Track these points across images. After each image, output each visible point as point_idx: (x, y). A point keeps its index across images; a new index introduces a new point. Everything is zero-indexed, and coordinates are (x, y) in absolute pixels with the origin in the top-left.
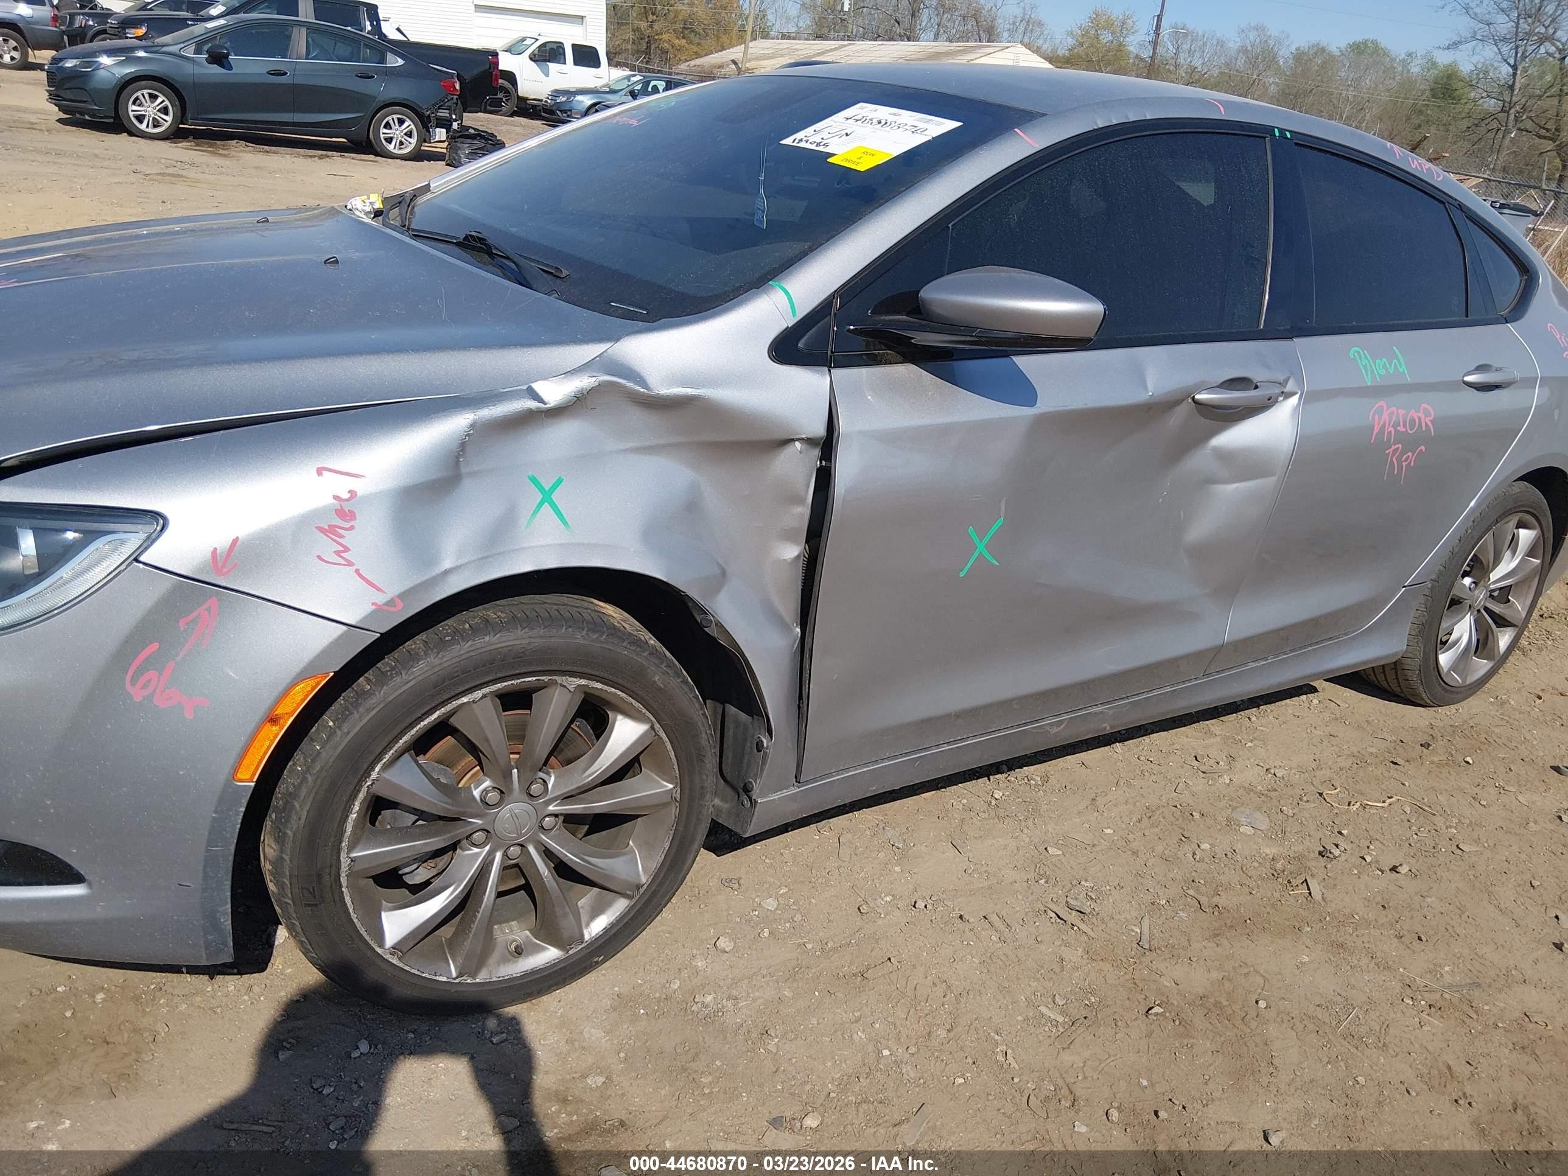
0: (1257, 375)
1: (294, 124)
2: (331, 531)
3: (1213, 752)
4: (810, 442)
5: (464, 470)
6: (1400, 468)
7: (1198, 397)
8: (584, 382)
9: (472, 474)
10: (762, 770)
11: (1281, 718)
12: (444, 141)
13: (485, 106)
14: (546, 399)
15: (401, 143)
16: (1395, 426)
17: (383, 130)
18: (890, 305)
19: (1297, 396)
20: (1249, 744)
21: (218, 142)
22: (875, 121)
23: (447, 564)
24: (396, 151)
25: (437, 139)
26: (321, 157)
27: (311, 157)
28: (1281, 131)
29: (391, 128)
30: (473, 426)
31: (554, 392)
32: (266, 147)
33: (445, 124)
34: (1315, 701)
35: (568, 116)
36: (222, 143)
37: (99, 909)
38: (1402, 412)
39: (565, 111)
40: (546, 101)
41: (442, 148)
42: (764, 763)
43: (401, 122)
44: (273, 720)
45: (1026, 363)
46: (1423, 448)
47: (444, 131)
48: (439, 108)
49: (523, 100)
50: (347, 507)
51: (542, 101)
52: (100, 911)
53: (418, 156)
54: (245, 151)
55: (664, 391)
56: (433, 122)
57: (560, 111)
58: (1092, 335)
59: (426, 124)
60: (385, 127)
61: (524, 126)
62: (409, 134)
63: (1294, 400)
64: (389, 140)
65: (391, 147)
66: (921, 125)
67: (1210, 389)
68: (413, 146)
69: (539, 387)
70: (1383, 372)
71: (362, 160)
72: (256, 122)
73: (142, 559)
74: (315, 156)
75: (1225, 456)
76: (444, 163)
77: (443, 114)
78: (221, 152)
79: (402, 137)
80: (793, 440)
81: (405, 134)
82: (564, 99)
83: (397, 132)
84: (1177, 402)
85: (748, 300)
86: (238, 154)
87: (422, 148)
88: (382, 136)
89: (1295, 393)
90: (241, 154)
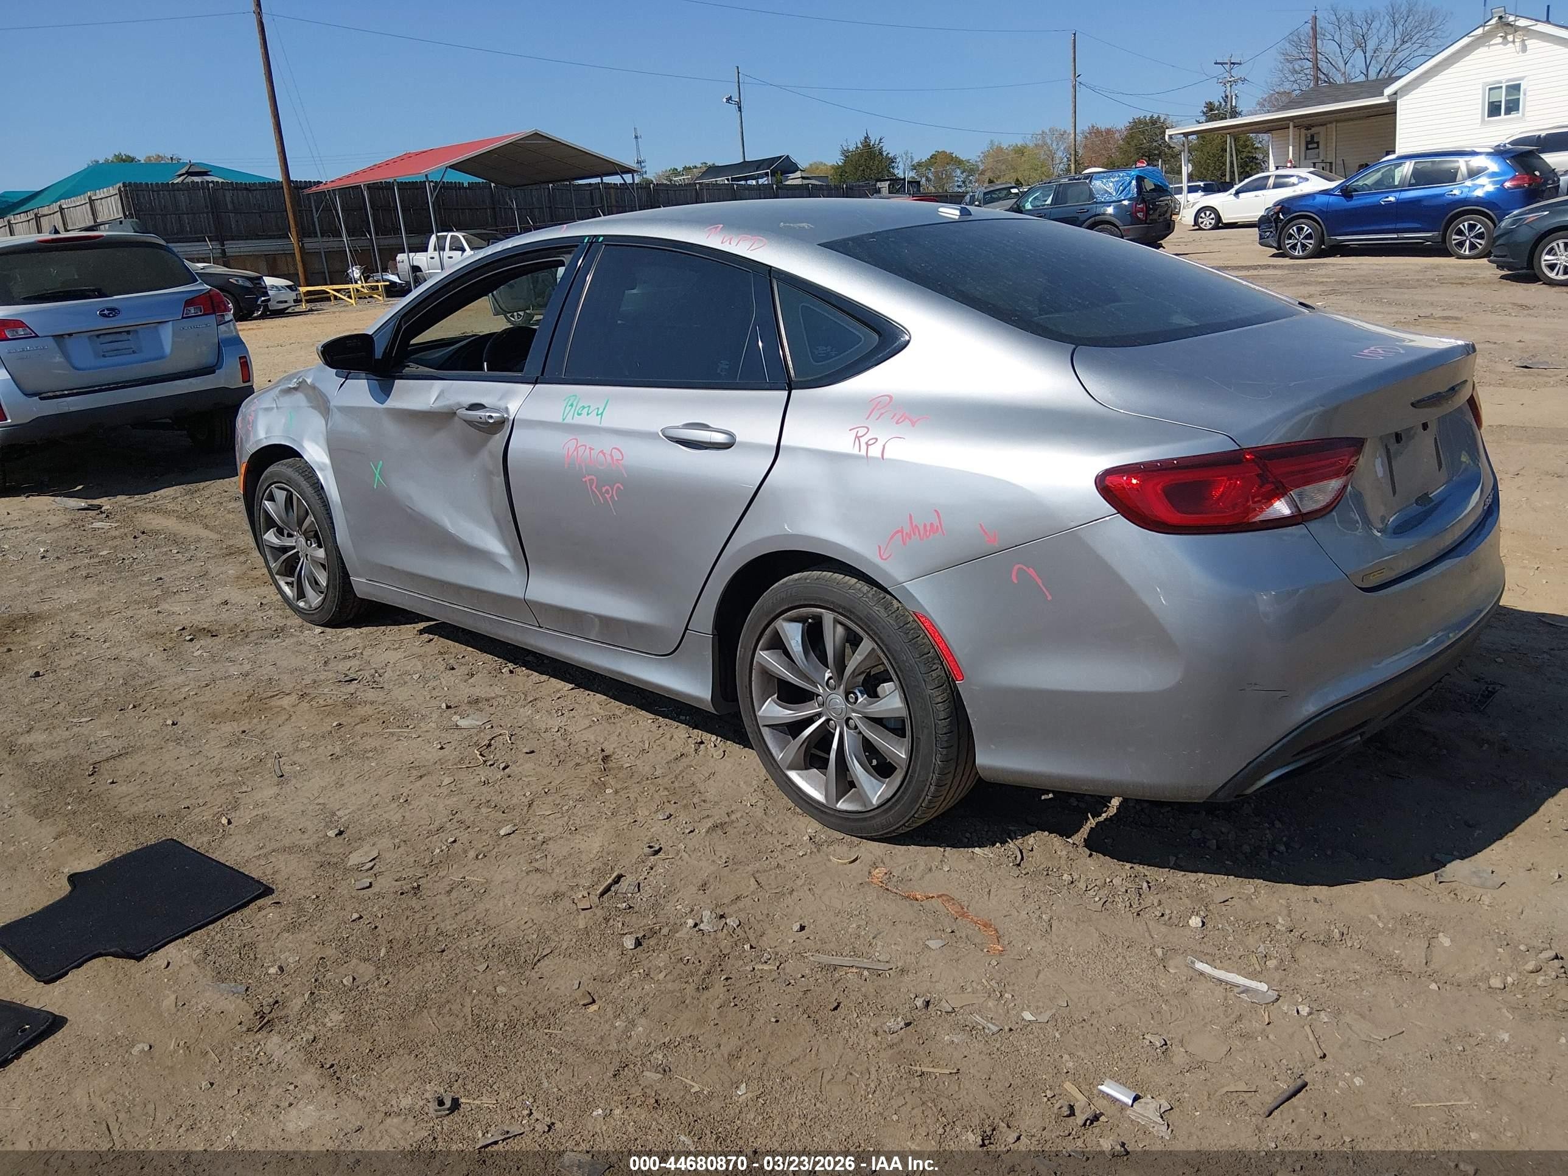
0: (488, 404)
6: (604, 497)
7: (457, 412)
9: (278, 407)
19: (510, 422)
30: (280, 390)
89: (509, 419)
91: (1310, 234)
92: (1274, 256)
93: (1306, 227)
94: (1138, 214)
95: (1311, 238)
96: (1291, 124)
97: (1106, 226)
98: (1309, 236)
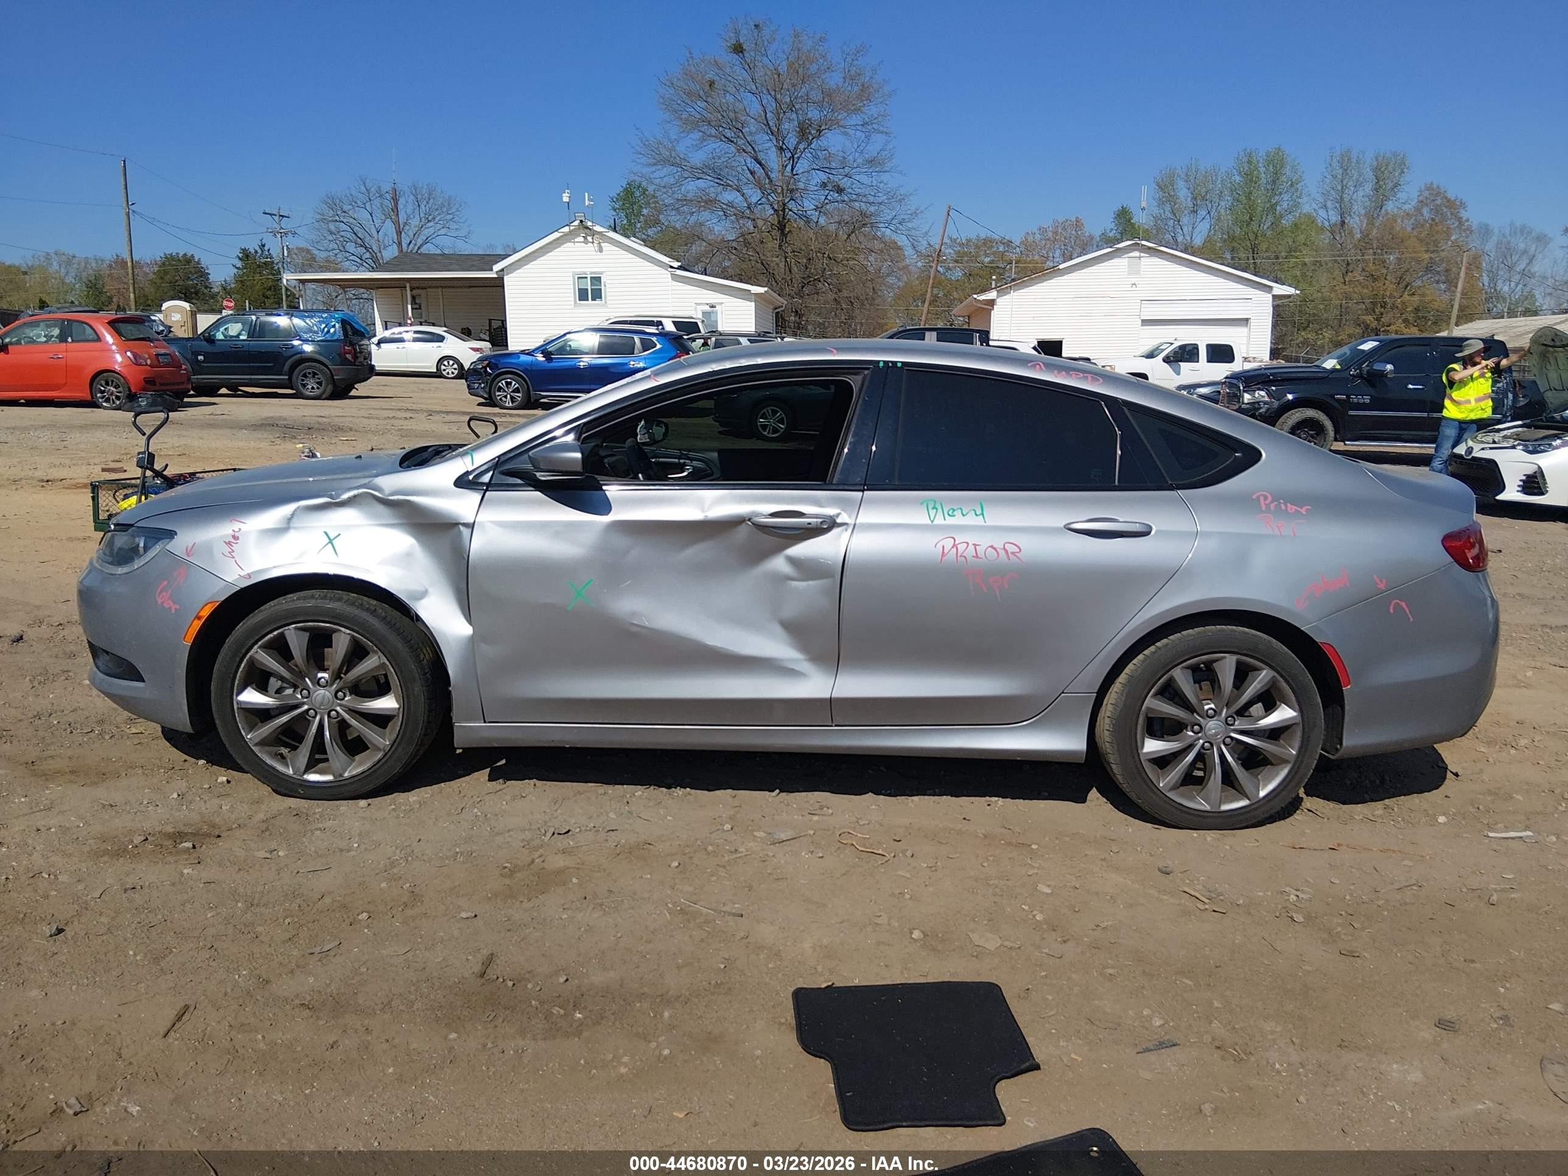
2: (229, 543)
4: (466, 525)
5: (292, 525)
6: (988, 587)
7: (752, 520)
8: (356, 491)
9: (295, 528)
10: (453, 705)
19: (849, 526)
30: (300, 507)
44: (198, 618)
50: (237, 534)
67: (762, 516)
73: (166, 548)
75: (795, 562)
80: (458, 524)
84: (737, 523)
89: (847, 524)
91: (517, 388)
92: (480, 404)
93: (514, 383)
94: (347, 356)
95: (519, 392)
96: (408, 285)
97: (314, 364)
98: (517, 390)
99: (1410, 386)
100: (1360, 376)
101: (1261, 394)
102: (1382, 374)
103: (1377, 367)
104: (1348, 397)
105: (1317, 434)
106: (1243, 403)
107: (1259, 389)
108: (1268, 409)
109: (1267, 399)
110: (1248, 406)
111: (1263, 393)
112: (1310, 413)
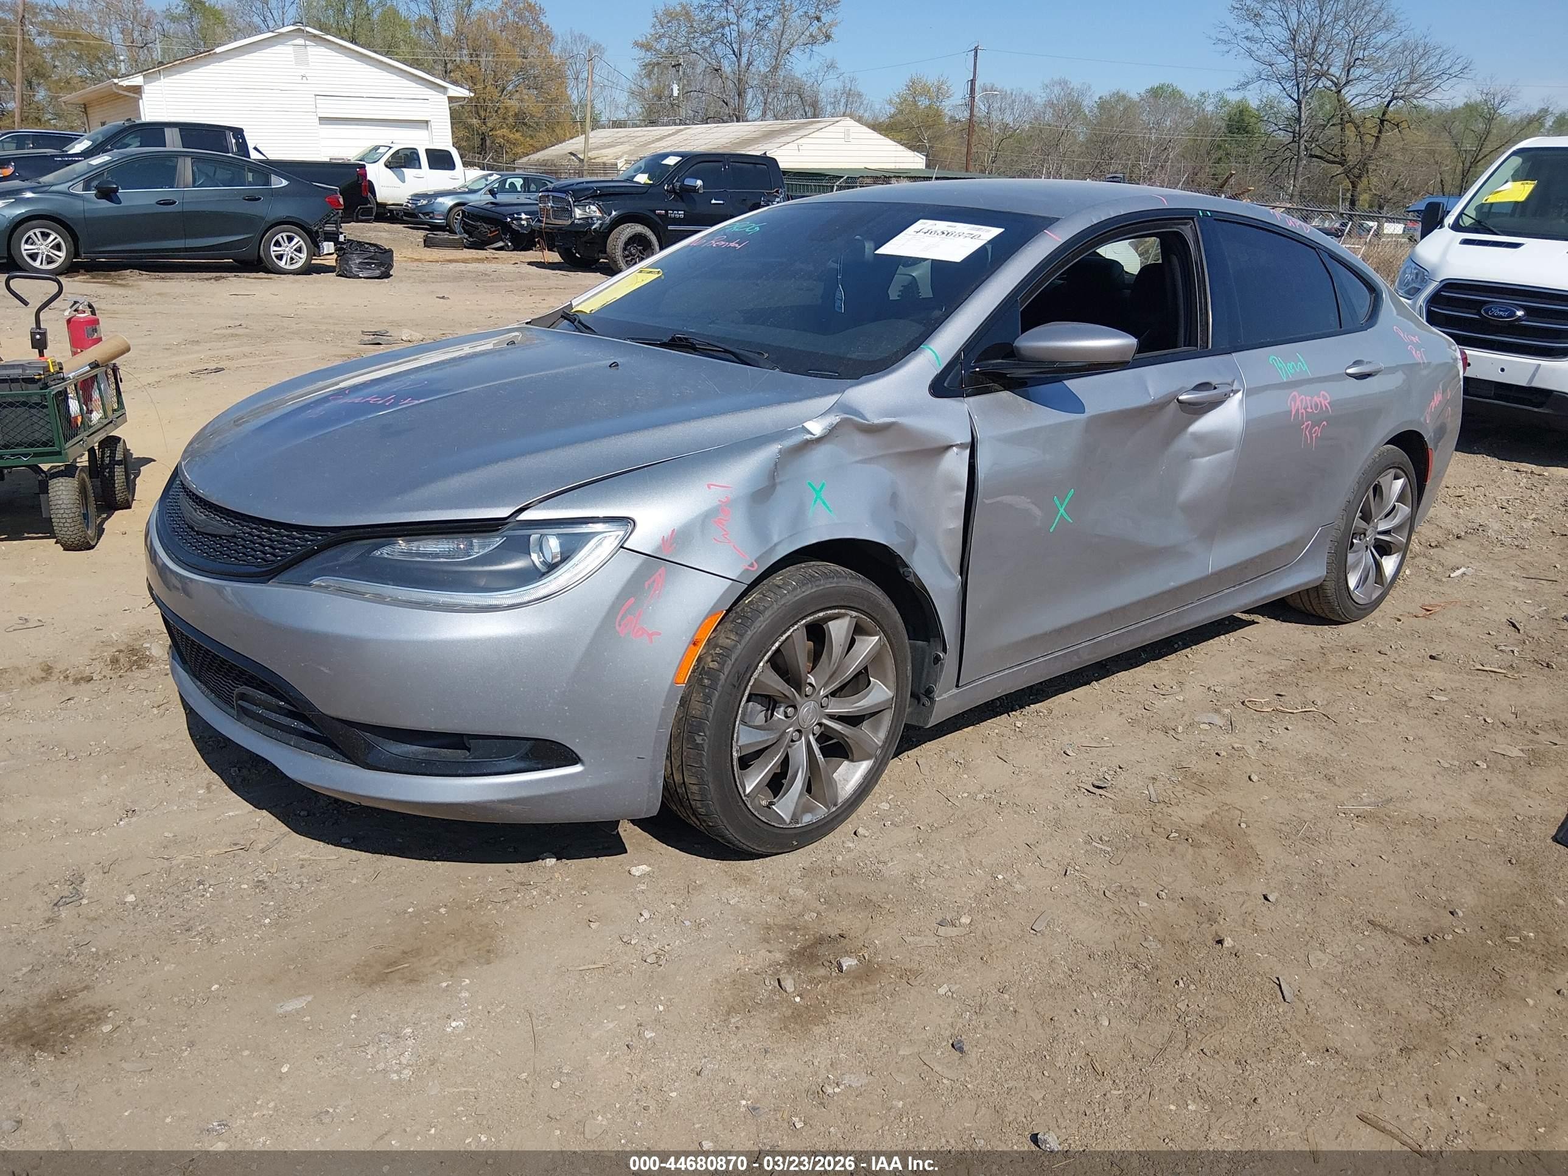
0: (1214, 381)
1: (186, 250)
2: (719, 522)
3: (1166, 681)
4: (961, 446)
5: (777, 481)
6: (1311, 437)
7: (1180, 398)
8: (834, 419)
9: (781, 483)
10: (940, 676)
11: (1210, 654)
12: (332, 254)
13: (357, 217)
14: (814, 432)
15: (292, 259)
16: (1305, 409)
17: (273, 248)
18: (987, 354)
19: (1241, 392)
20: (1191, 673)
21: (113, 273)
22: (939, 232)
23: (776, 539)
24: (288, 267)
25: (325, 252)
26: (217, 279)
27: (207, 279)
28: (1204, 211)
29: (280, 246)
30: (780, 452)
31: (816, 428)
32: (161, 274)
33: (332, 237)
34: (1232, 640)
35: (431, 218)
36: (116, 273)
37: (588, 780)
38: (1308, 398)
39: (426, 214)
40: (407, 206)
41: (331, 261)
42: (941, 671)
43: (290, 239)
44: (695, 643)
45: (1073, 384)
46: (1325, 423)
47: (332, 243)
48: (326, 223)
49: (382, 205)
50: (725, 506)
51: (402, 205)
52: (588, 783)
53: (308, 270)
54: (141, 280)
55: (876, 421)
56: (322, 236)
57: (423, 214)
58: (1130, 359)
59: (314, 240)
60: (275, 245)
61: (388, 231)
62: (299, 250)
63: (1239, 395)
64: (280, 257)
65: (282, 264)
66: (975, 233)
67: (1187, 392)
68: (303, 260)
69: (809, 425)
70: (1292, 371)
71: (255, 278)
72: (144, 251)
73: (625, 546)
74: (211, 279)
75: (1199, 438)
76: (334, 274)
77: (330, 228)
78: (119, 282)
79: (292, 253)
80: (952, 446)
81: (295, 250)
82: (425, 202)
83: (287, 249)
84: (1169, 402)
85: (911, 359)
86: (136, 283)
87: (313, 262)
88: (273, 254)
89: (1239, 390)
90: (140, 283)
99: (713, 201)
100: (673, 191)
101: (593, 210)
102: (694, 189)
103: (689, 182)
104: (667, 212)
105: (644, 250)
106: (575, 219)
107: (590, 203)
108: (601, 225)
109: (598, 214)
110: (581, 221)
111: (593, 208)
112: (639, 228)
